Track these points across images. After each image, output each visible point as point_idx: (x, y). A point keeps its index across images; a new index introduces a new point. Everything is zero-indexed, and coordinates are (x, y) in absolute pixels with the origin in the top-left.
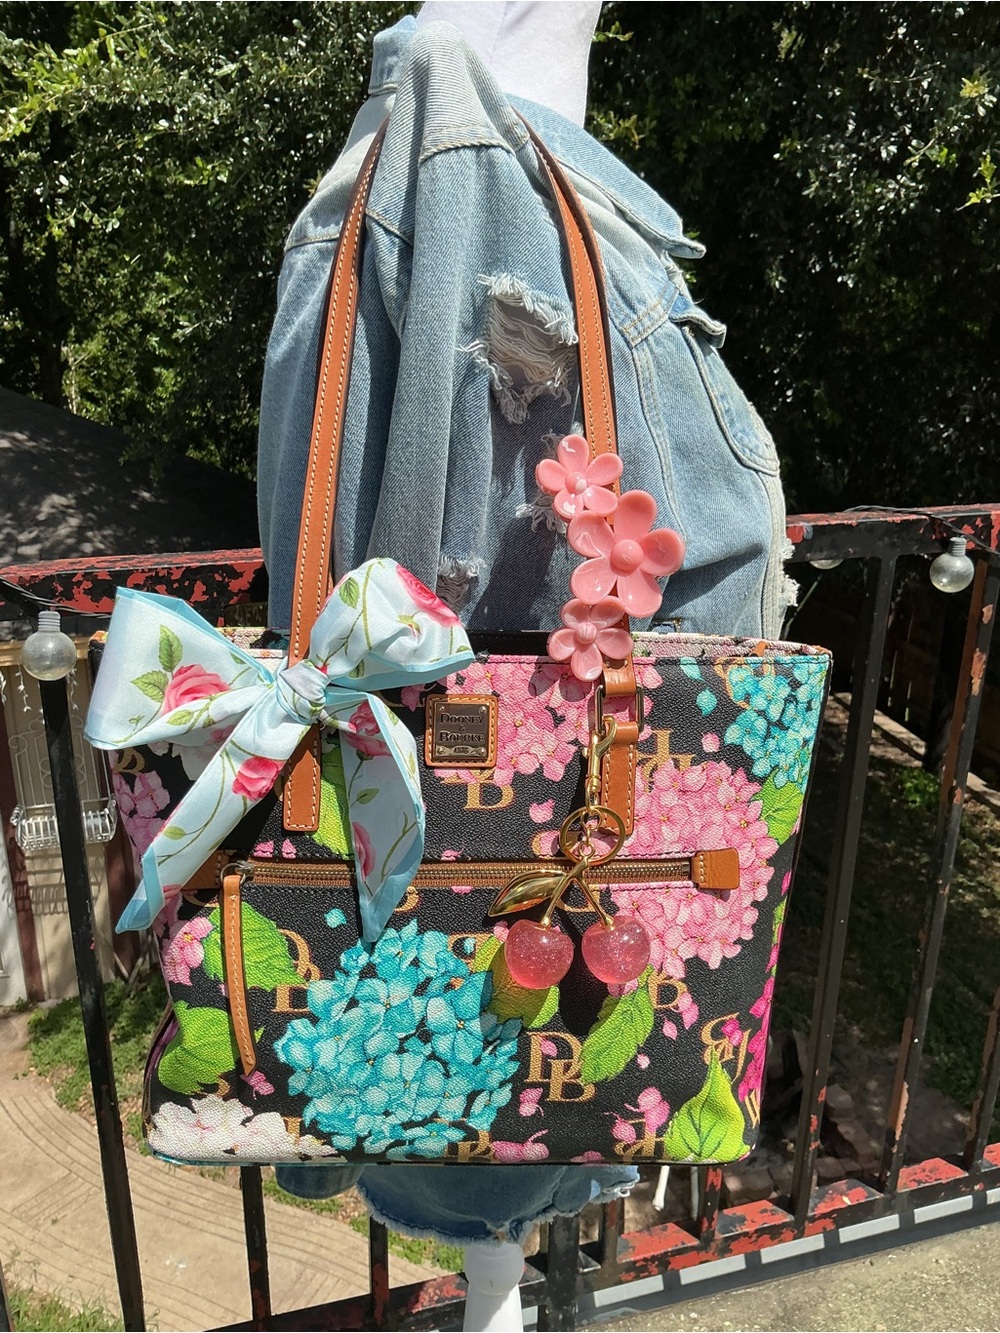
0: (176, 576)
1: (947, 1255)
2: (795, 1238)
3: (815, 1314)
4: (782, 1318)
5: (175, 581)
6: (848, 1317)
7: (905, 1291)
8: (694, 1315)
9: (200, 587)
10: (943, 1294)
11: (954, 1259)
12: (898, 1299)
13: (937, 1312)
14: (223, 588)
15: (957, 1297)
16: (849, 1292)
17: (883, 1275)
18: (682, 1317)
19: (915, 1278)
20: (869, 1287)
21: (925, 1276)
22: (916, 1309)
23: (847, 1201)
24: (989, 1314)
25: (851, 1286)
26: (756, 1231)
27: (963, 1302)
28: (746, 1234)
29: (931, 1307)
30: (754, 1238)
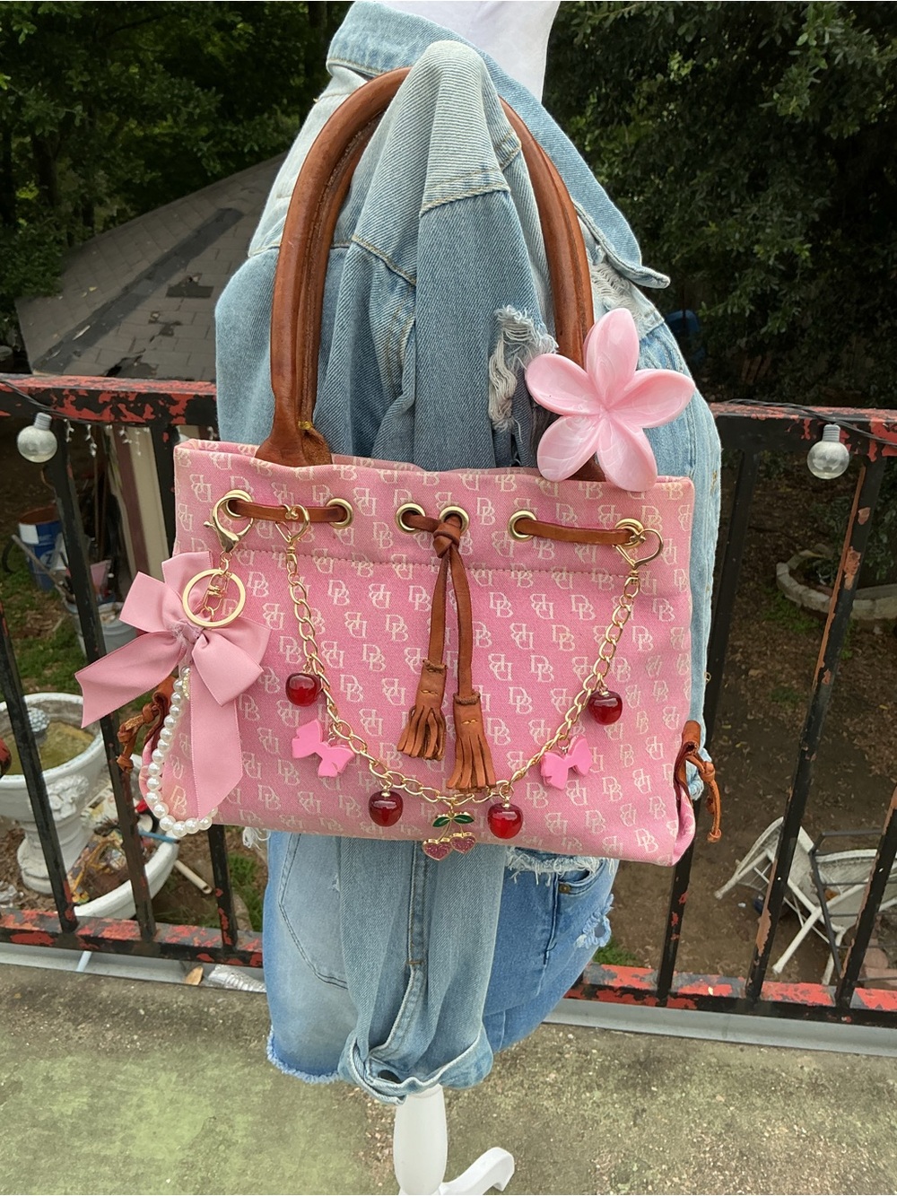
0: (132, 398)
1: (814, 1066)
2: (657, 1005)
3: (670, 1069)
4: (641, 1064)
5: (132, 402)
6: (697, 1081)
7: (759, 1080)
8: (571, 1036)
9: (148, 409)
10: (791, 1094)
11: (819, 1071)
12: (748, 1083)
13: (777, 1105)
14: (165, 411)
15: (802, 1100)
16: (709, 1065)
17: (747, 1061)
18: (561, 1034)
19: (773, 1072)
20: (729, 1066)
21: (784, 1074)
22: (759, 1096)
23: (711, 991)
24: (823, 1123)
25: (714, 1060)
26: (621, 988)
27: (805, 1106)
28: (611, 988)
29: (774, 1099)
30: (618, 993)
